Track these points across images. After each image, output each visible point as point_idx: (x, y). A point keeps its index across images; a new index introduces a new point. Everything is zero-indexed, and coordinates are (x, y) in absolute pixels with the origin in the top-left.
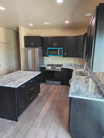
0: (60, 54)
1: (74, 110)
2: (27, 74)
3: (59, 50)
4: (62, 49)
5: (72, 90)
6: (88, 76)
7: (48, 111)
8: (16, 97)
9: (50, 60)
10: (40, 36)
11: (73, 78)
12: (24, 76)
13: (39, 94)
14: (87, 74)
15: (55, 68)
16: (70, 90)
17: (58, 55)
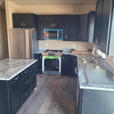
0: (60, 37)
1: (87, 105)
2: (19, 63)
3: (58, 31)
4: (61, 31)
5: (82, 80)
6: (96, 63)
7: (49, 108)
8: (8, 92)
9: (46, 45)
10: (33, 14)
11: (79, 65)
12: (16, 65)
13: (35, 89)
14: (94, 60)
15: (54, 54)
16: (80, 80)
17: (57, 38)
